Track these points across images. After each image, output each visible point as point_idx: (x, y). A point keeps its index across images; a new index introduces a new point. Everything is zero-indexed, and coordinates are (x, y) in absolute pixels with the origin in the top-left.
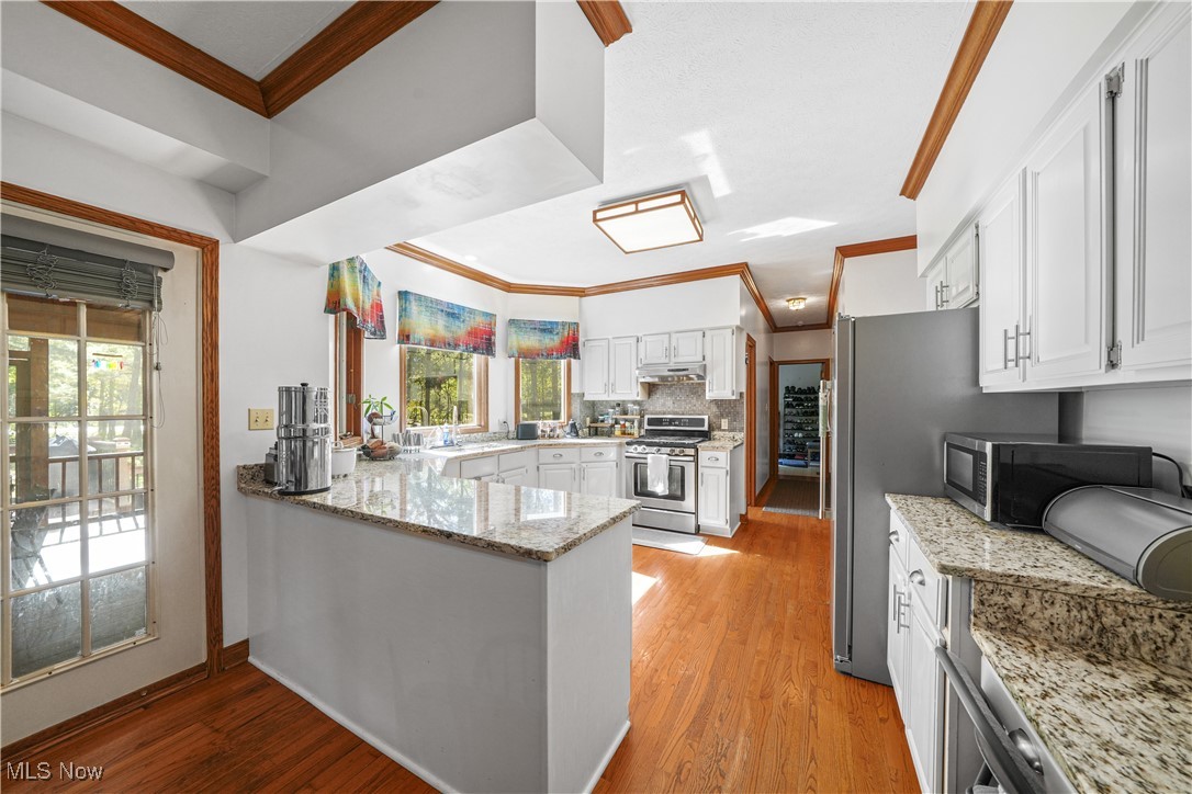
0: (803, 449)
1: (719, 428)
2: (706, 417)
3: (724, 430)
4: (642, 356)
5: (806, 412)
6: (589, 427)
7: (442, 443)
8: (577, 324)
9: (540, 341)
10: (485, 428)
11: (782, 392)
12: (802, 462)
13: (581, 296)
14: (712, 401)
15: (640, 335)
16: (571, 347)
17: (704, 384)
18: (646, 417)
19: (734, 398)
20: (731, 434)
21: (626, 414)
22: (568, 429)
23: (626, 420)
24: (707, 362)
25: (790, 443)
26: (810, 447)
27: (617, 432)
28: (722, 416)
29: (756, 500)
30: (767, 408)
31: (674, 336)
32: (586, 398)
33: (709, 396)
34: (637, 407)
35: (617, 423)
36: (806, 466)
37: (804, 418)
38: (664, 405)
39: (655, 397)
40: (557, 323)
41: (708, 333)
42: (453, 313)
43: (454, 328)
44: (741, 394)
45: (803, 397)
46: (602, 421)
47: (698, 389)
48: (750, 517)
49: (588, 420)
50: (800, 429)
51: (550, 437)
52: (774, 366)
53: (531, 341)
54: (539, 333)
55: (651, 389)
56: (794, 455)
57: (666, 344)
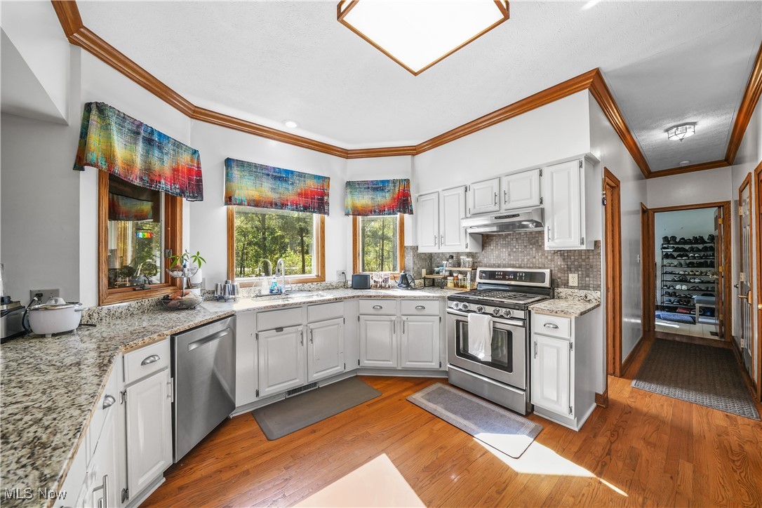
0: (689, 302)
1: (566, 285)
2: (547, 272)
3: (572, 287)
4: (470, 205)
5: (690, 263)
6: (425, 278)
7: (268, 292)
8: (408, 181)
9: (373, 199)
10: (321, 278)
11: (658, 242)
12: (687, 317)
13: (413, 155)
14: (556, 252)
15: (468, 184)
16: (403, 203)
17: (541, 233)
18: (479, 269)
19: (584, 247)
20: (583, 293)
21: (459, 266)
22: (399, 281)
23: (461, 272)
24: (546, 205)
25: (670, 295)
26: (699, 302)
27: (450, 284)
28: (569, 270)
29: (621, 369)
30: (639, 258)
31: (504, 180)
32: (421, 250)
33: (548, 245)
34: (470, 259)
35: (451, 275)
36: (694, 322)
37: (689, 270)
38: (497, 257)
39: (489, 249)
40: (388, 181)
41: (546, 171)
42: (281, 176)
43: (281, 190)
44: (596, 243)
45: (687, 247)
46: (438, 273)
47: (536, 239)
48: (611, 395)
49: (424, 271)
50: (683, 280)
51: (381, 287)
52: (647, 215)
53: (364, 200)
54: (371, 192)
55: (485, 240)
56: (676, 308)
57: (496, 190)
